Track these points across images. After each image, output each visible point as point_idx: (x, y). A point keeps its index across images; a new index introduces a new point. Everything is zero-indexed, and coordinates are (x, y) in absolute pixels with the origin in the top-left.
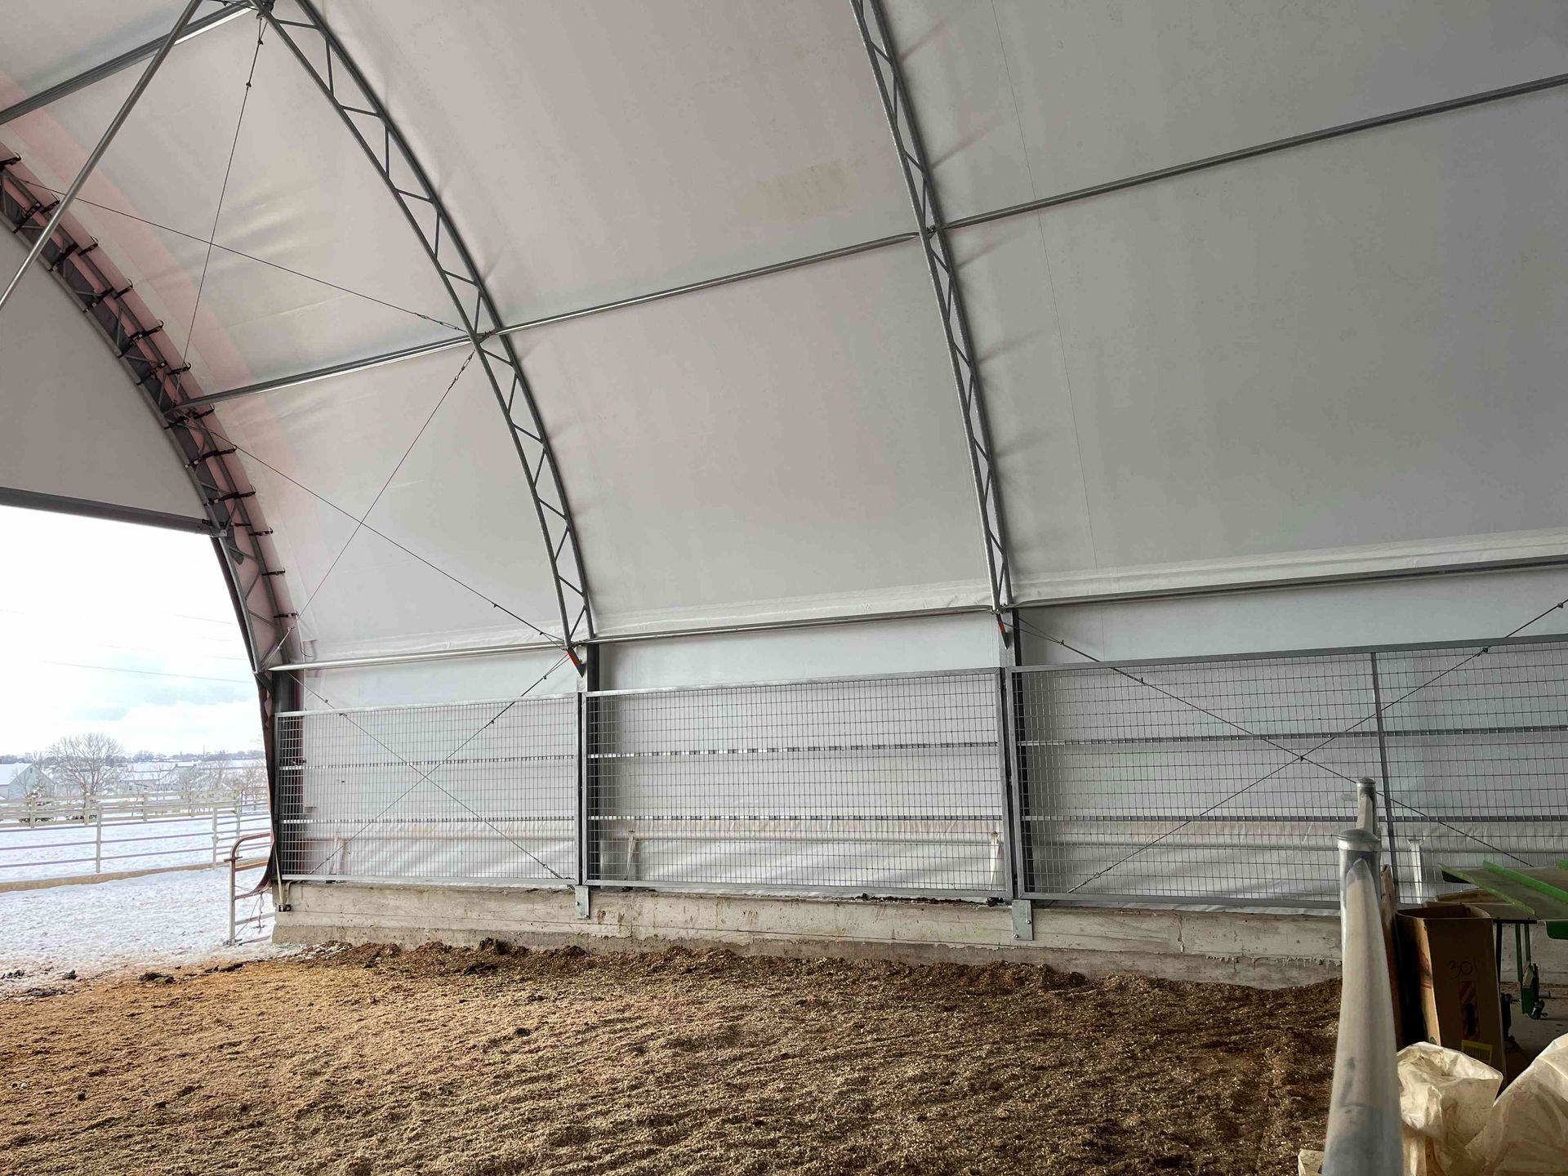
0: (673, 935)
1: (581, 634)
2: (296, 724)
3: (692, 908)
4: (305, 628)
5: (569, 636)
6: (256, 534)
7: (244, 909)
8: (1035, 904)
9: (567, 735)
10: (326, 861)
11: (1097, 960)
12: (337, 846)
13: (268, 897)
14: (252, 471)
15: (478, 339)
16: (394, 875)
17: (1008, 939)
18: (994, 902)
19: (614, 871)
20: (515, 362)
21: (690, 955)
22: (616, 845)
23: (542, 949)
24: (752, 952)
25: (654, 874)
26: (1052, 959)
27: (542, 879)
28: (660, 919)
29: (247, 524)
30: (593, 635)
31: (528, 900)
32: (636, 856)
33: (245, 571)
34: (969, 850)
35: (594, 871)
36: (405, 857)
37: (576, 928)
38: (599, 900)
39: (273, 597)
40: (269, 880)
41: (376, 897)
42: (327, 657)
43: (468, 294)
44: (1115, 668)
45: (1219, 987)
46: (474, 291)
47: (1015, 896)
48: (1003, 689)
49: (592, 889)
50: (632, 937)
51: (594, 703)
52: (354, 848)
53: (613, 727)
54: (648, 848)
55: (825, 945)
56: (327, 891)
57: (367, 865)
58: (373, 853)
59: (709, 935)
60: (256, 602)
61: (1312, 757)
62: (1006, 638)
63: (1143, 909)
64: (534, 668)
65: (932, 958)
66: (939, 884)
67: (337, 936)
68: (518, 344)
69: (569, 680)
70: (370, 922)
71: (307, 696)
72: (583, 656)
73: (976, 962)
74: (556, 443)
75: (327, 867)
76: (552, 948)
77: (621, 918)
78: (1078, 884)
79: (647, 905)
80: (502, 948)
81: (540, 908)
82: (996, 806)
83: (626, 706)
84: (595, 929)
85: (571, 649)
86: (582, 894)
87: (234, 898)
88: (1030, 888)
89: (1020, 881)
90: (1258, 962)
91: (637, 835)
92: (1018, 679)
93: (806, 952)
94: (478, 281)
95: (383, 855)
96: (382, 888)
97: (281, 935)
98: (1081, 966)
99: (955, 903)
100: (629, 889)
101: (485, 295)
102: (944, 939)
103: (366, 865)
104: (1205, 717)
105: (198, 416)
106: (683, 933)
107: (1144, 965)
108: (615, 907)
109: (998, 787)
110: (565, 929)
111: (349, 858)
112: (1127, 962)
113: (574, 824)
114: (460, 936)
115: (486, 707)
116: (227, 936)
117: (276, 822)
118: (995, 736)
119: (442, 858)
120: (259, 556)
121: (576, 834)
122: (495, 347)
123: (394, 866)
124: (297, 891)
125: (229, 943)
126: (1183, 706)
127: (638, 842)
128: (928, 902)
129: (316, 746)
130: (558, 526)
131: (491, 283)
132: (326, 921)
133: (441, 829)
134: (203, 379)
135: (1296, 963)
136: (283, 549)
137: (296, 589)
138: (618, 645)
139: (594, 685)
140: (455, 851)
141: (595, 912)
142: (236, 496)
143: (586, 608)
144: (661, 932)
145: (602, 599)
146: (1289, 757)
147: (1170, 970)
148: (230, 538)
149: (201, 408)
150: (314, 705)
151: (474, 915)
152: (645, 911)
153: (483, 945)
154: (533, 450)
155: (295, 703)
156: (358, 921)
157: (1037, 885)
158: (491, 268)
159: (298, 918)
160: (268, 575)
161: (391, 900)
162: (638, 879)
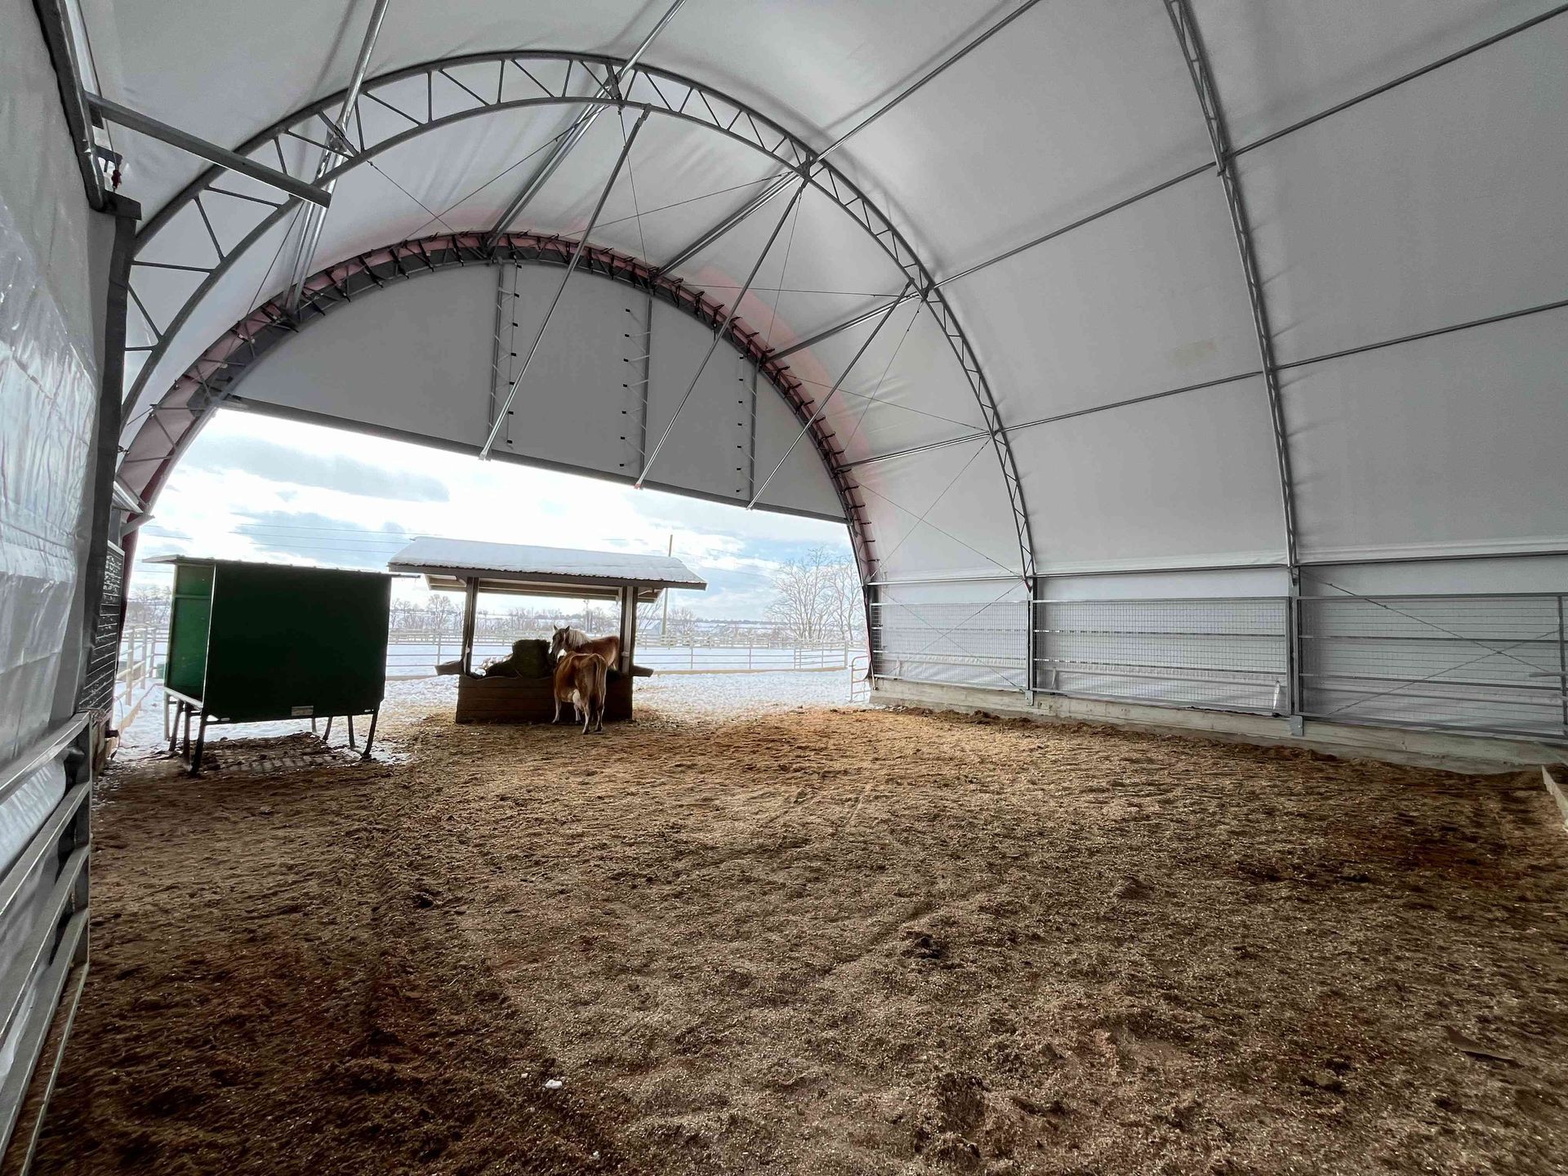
0: (1080, 717)
1: (1030, 573)
2: (876, 609)
3: (1091, 706)
4: (881, 567)
5: (1025, 573)
6: (863, 524)
7: (857, 687)
8: (1305, 719)
9: (1023, 621)
10: (892, 670)
11: (1344, 750)
12: (898, 664)
13: (867, 684)
14: (864, 495)
15: (994, 434)
16: (926, 679)
17: (1288, 735)
18: (1277, 716)
19: (1043, 685)
20: (1007, 444)
21: (1090, 726)
22: (1045, 673)
23: (1007, 718)
24: (1126, 729)
25: (1065, 688)
26: (1314, 747)
27: (1006, 685)
28: (1073, 709)
29: (859, 520)
30: (1034, 574)
31: (998, 695)
32: (1057, 680)
33: (859, 540)
34: (1263, 689)
35: (1035, 685)
36: (932, 671)
37: (1026, 709)
38: (1038, 698)
39: (868, 552)
40: (869, 676)
41: (921, 688)
42: (892, 580)
43: (990, 412)
44: (1367, 599)
45: (1430, 770)
46: (992, 411)
47: (1293, 713)
48: (1290, 607)
49: (1034, 692)
50: (1057, 716)
51: (1035, 605)
52: (906, 666)
53: (1044, 618)
54: (1063, 676)
55: (1170, 729)
56: (895, 683)
57: (914, 673)
58: (916, 668)
59: (1101, 719)
60: (862, 555)
61: (1508, 652)
62: (1294, 581)
63: (1378, 726)
64: (1003, 587)
65: (1237, 740)
66: (1241, 704)
67: (901, 703)
68: (1009, 435)
69: (1023, 594)
70: (916, 698)
71: (882, 595)
72: (1031, 583)
73: (1265, 744)
74: (1023, 482)
75: (894, 672)
76: (1013, 717)
77: (1051, 707)
78: (1332, 709)
79: (1065, 702)
80: (986, 715)
81: (1006, 699)
82: (1284, 668)
83: (1049, 608)
84: (1035, 710)
85: (1026, 579)
86: (1030, 694)
87: (853, 682)
88: (1301, 710)
89: (1297, 706)
90: (1458, 759)
91: (1058, 669)
92: (1299, 602)
93: (1158, 730)
94: (994, 407)
95: (920, 669)
96: (923, 684)
97: (873, 700)
98: (1334, 752)
99: (1252, 714)
100: (1054, 694)
101: (996, 414)
102: (1245, 732)
103: (910, 672)
104: (1430, 628)
105: (843, 472)
106: (1086, 717)
107: (1377, 755)
108: (1047, 702)
109: (1285, 658)
110: (1019, 709)
111: (903, 669)
112: (1366, 752)
113: (1026, 662)
114: (963, 708)
115: (977, 605)
116: (849, 699)
117: (871, 651)
118: (1282, 629)
119: (952, 673)
120: (863, 534)
121: (1026, 666)
122: (999, 437)
123: (926, 674)
124: (880, 682)
125: (851, 702)
126: (1415, 621)
127: (1058, 673)
128: (1233, 713)
129: (886, 620)
130: (1022, 520)
131: (1000, 408)
132: (895, 696)
133: (951, 660)
134: (849, 457)
135: (1488, 762)
136: (875, 531)
137: (880, 549)
138: (1047, 579)
139: (1035, 598)
140: (957, 671)
141: (1036, 703)
142: (855, 507)
143: (1032, 560)
144: (1073, 715)
145: (1040, 557)
146: (1491, 652)
147: (1395, 759)
148: (853, 526)
149: (844, 469)
150: (885, 601)
151: (970, 699)
152: (1064, 705)
153: (977, 713)
154: (1013, 484)
155: (876, 600)
156: (911, 697)
157: (1305, 708)
158: (1001, 401)
159: (881, 694)
160: (866, 542)
161: (928, 690)
162: (1057, 689)
